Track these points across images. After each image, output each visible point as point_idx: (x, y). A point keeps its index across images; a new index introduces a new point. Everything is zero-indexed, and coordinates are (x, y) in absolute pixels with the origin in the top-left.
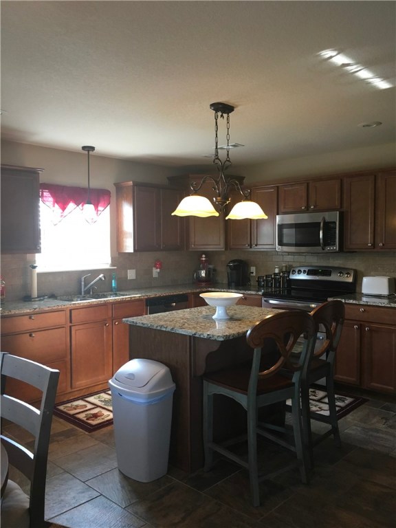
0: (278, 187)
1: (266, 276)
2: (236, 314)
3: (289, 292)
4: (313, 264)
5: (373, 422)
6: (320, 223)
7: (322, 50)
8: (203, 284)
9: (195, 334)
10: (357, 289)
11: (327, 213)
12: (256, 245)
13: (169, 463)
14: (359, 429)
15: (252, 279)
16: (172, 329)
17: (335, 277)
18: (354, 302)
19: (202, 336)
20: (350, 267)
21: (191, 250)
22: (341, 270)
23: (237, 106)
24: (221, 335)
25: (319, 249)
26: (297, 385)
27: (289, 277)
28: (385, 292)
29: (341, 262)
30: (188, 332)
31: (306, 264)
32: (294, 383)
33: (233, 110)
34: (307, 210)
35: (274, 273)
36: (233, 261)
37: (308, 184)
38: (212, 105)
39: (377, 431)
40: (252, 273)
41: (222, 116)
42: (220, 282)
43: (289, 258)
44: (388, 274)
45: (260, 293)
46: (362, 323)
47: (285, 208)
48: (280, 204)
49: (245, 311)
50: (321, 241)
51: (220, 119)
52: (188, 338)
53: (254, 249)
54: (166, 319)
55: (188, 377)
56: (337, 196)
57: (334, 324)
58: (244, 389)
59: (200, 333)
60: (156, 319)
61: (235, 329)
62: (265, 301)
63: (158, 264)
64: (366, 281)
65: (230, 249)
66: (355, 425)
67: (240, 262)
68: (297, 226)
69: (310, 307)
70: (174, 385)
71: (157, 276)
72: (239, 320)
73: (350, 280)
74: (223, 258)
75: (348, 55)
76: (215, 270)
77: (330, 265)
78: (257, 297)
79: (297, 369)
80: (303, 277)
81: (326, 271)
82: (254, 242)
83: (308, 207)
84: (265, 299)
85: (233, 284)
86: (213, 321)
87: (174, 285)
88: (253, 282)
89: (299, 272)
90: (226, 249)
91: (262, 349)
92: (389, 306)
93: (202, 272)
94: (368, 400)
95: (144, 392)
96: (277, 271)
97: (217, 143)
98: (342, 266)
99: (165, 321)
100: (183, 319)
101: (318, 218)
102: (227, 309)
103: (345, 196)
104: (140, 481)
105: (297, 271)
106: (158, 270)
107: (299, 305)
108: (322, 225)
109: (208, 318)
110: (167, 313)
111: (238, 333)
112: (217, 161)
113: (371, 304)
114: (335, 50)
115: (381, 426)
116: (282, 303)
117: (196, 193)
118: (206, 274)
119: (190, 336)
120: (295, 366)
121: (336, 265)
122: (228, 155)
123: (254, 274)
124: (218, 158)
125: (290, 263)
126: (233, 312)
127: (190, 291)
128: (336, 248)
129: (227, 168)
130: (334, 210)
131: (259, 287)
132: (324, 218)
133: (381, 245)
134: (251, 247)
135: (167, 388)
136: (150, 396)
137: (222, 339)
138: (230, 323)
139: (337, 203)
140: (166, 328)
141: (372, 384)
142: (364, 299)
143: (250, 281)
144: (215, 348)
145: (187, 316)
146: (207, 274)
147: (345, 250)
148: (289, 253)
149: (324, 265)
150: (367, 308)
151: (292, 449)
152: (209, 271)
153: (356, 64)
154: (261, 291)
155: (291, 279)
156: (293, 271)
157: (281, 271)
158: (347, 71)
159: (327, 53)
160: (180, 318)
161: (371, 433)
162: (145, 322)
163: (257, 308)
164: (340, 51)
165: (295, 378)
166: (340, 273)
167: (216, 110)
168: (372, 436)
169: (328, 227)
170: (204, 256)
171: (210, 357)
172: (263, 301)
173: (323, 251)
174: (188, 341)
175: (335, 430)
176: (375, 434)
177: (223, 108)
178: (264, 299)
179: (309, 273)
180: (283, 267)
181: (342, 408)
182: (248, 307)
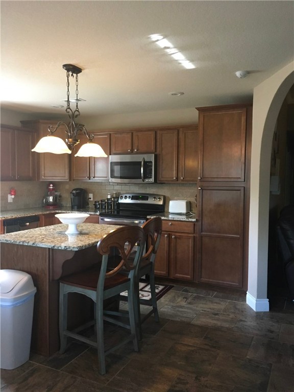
0: (110, 134)
1: (101, 201)
2: (83, 230)
3: (118, 212)
4: (135, 192)
5: (178, 301)
6: (141, 162)
7: (152, 34)
8: (51, 208)
9: (54, 247)
10: (166, 209)
11: (145, 155)
12: (94, 177)
13: (31, 351)
14: (170, 307)
15: (90, 203)
16: (34, 244)
17: (151, 201)
18: (165, 218)
19: (60, 248)
20: (161, 194)
21: (41, 180)
22: (155, 196)
23: (84, 69)
24: (75, 246)
25: (140, 181)
26: (132, 280)
27: (118, 201)
28: (184, 211)
29: (155, 190)
30: (47, 245)
31: (130, 192)
32: (130, 279)
33: (81, 72)
34: (132, 152)
35: (107, 199)
36: (76, 190)
37: (132, 133)
38: (64, 66)
39: (182, 307)
40: (90, 198)
41: (72, 75)
42: (65, 205)
43: (117, 188)
44: (185, 198)
45: (98, 213)
46: (170, 233)
47: (115, 150)
48: (112, 146)
49: (90, 227)
50: (142, 175)
51: (70, 77)
52: (48, 250)
53: (92, 180)
54: (26, 236)
55: (48, 281)
56: (153, 143)
57: (156, 234)
58: (94, 287)
59: (58, 245)
60: (18, 237)
61: (86, 241)
62: (101, 219)
63: (12, 191)
64: (171, 203)
65: (74, 180)
66: (166, 305)
67: (81, 190)
68: (121, 164)
69: (134, 223)
70: (36, 288)
71: (12, 201)
72: (87, 234)
73: (161, 203)
74: (67, 187)
75: (170, 40)
76: (60, 196)
77: (147, 192)
78: (95, 216)
79: (132, 269)
80: (128, 201)
81: (145, 197)
82: (92, 175)
83: (132, 150)
84: (102, 218)
85: (76, 207)
86: (66, 236)
87: (27, 208)
88: (91, 205)
89: (126, 197)
90: (70, 180)
91: (109, 255)
92: (187, 220)
93: (50, 197)
94: (173, 286)
95: (10, 296)
96: (109, 197)
97: (68, 96)
98: (155, 193)
99: (26, 237)
100: (41, 235)
101: (139, 158)
102: (77, 226)
103: (158, 143)
104: (7, 369)
105: (124, 197)
106: (13, 196)
107: (126, 221)
108: (142, 163)
109: (62, 234)
110: (26, 231)
111: (89, 244)
112: (68, 110)
113: (176, 219)
114: (162, 35)
115: (184, 304)
116: (114, 220)
117: (52, 134)
118: (53, 199)
119: (49, 249)
120: (131, 266)
121: (151, 193)
122: (77, 106)
123: (92, 199)
124: (69, 108)
125: (119, 191)
126: (81, 228)
127: (41, 213)
128: (152, 180)
129: (77, 116)
130: (151, 153)
131: (96, 209)
132: (144, 158)
133: (182, 178)
134: (90, 179)
135: (29, 291)
136: (15, 300)
137: (77, 250)
138: (80, 237)
139: (153, 148)
140: (29, 242)
141: (176, 275)
142: (170, 216)
143: (88, 204)
144: (70, 256)
145: (44, 232)
146: (55, 199)
147: (158, 182)
148: (118, 184)
149: (143, 192)
150: (174, 222)
151: (128, 327)
152: (56, 198)
153: (175, 47)
154: (97, 212)
155: (119, 203)
156: (121, 197)
157: (112, 197)
158: (167, 53)
159: (155, 37)
160: (39, 234)
161: (177, 309)
162: (8, 239)
163: (97, 225)
164: (165, 37)
165: (131, 275)
166: (155, 198)
167: (68, 70)
168: (178, 311)
169: (147, 165)
170: (51, 185)
171: (66, 264)
172: (100, 219)
173: (143, 182)
174: (48, 252)
175: (155, 310)
176: (181, 309)
177: (73, 69)
178: (100, 218)
179: (133, 198)
180: (113, 194)
181: (158, 294)
182: (91, 224)
